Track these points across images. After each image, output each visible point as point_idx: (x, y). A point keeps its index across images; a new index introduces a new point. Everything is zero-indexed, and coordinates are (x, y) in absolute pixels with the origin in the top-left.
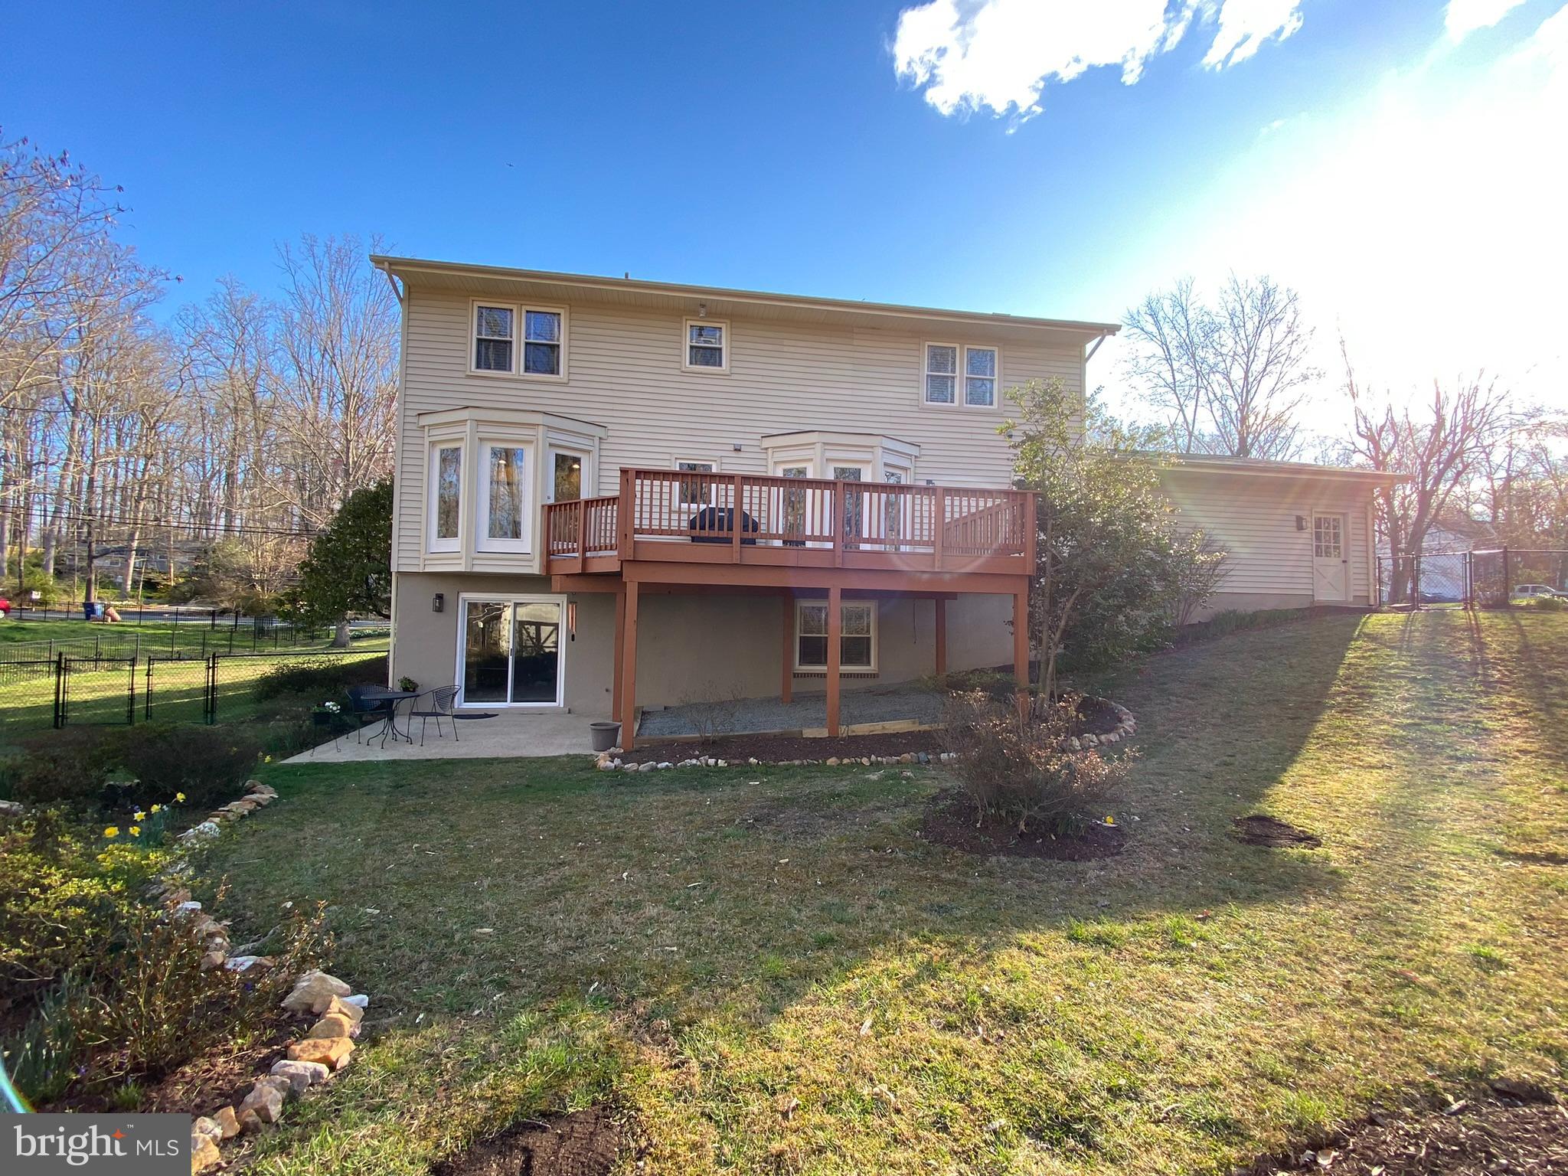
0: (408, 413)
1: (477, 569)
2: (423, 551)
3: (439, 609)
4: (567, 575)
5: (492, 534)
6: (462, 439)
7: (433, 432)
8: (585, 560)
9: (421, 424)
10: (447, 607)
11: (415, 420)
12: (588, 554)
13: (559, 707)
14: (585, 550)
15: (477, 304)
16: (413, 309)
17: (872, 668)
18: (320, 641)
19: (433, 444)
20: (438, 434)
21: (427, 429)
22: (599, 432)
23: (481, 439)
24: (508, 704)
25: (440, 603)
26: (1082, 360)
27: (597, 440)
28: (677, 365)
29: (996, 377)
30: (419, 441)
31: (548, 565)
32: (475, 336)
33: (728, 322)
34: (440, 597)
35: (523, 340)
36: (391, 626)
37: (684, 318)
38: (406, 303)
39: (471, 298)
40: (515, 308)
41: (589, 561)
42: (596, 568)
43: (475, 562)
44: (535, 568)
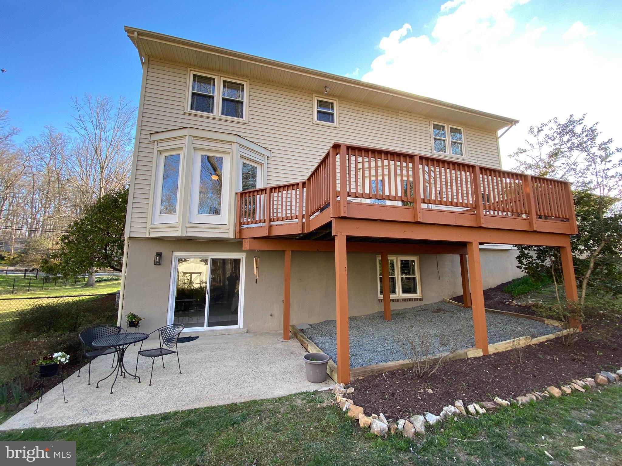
0: (143, 132)
1: (189, 234)
2: (149, 223)
3: (158, 263)
4: (254, 238)
5: (201, 211)
6: (181, 148)
7: (160, 145)
8: (270, 227)
9: (152, 140)
10: (164, 261)
11: (148, 137)
12: (272, 223)
13: (239, 329)
14: (270, 220)
15: (192, 73)
16: (150, 70)
17: (418, 295)
18: (80, 283)
19: (160, 152)
20: (164, 146)
21: (156, 142)
22: (267, 153)
23: (195, 149)
24: (205, 328)
25: (159, 259)
26: (497, 138)
27: (266, 157)
28: (310, 120)
29: (463, 142)
30: (151, 151)
31: (240, 231)
32: (191, 91)
33: (337, 99)
34: (159, 255)
35: (221, 96)
36: (123, 275)
37: (314, 95)
38: (146, 66)
39: (189, 69)
40: (217, 78)
41: (273, 228)
42: (277, 232)
43: (189, 229)
44: (230, 234)
